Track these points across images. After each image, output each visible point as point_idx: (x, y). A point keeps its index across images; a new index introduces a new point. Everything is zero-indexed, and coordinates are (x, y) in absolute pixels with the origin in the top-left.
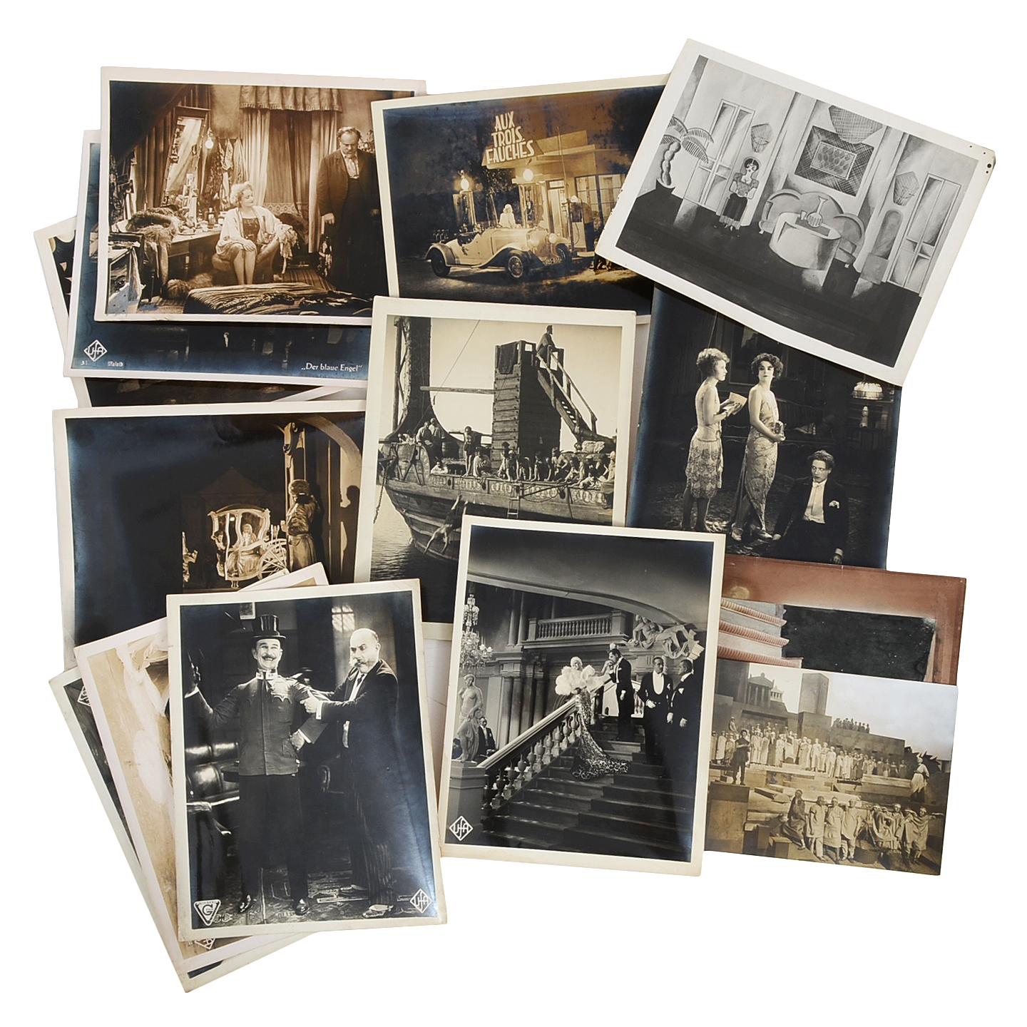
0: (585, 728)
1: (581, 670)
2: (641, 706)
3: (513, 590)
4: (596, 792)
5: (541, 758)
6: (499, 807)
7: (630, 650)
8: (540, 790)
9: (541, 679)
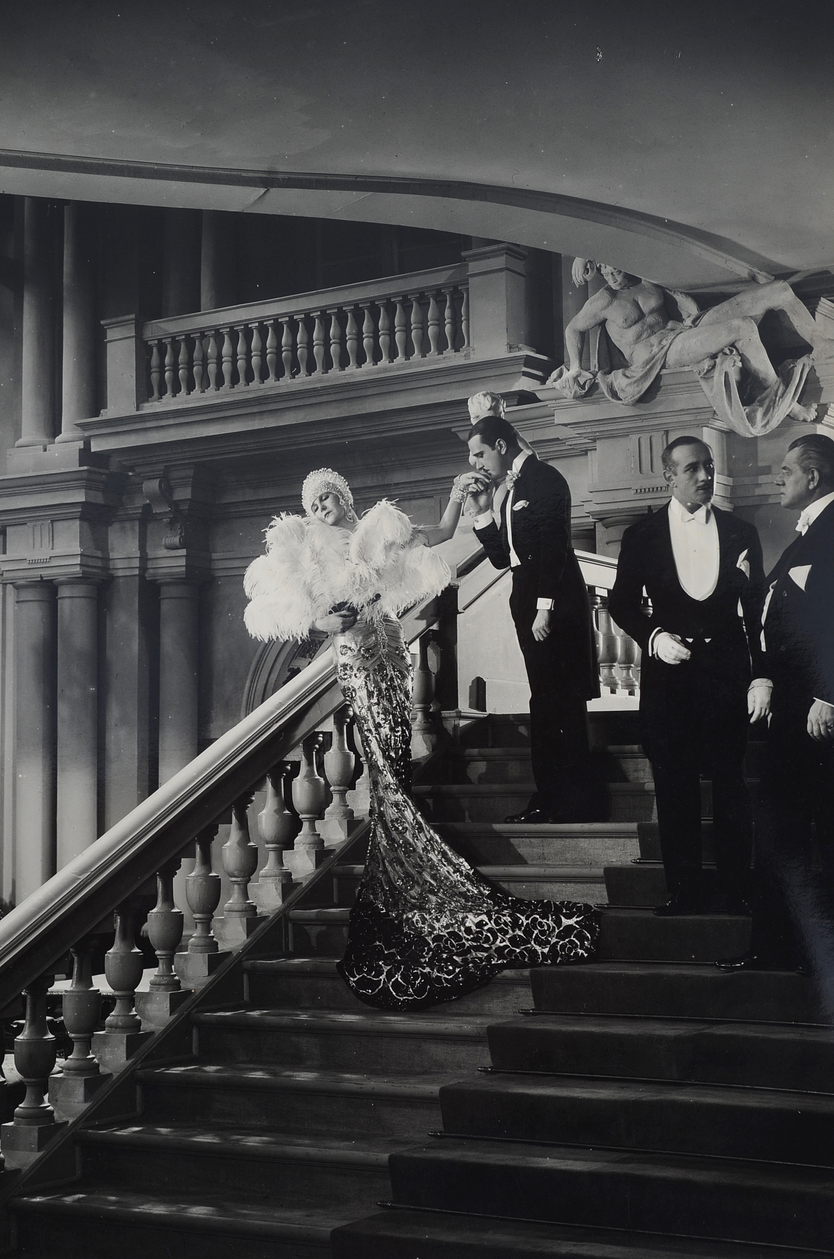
0: (390, 779)
1: (352, 526)
2: (628, 659)
3: (22, 198)
4: (462, 1053)
5: (208, 928)
6: (38, 1155)
7: (560, 418)
8: (211, 1069)
9: (177, 581)
